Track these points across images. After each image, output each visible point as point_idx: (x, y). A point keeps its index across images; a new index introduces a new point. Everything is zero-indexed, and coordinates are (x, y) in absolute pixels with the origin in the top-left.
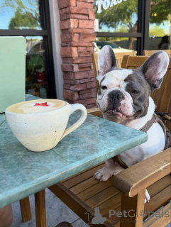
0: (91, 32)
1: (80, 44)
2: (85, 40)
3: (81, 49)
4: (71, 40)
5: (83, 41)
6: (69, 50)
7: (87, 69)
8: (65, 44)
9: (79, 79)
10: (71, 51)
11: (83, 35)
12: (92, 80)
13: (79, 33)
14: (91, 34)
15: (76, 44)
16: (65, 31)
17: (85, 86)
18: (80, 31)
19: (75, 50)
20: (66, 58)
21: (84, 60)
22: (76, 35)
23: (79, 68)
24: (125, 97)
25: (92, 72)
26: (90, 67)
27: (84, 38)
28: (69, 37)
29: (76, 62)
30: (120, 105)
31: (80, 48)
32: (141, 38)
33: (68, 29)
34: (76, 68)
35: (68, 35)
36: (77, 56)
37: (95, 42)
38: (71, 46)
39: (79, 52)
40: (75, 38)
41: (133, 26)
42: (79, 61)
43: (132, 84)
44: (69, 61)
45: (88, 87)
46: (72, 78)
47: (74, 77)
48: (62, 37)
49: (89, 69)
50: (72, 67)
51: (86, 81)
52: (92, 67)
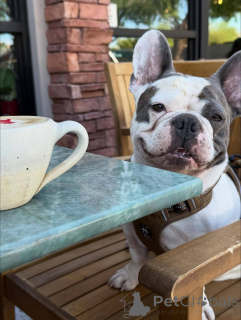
0: (103, 26)
1: (83, 47)
2: (93, 40)
3: (86, 57)
4: (65, 40)
5: (88, 43)
6: (62, 59)
7: (96, 94)
8: (55, 48)
9: (83, 113)
10: (67, 60)
11: (89, 31)
12: (108, 113)
13: (81, 28)
14: (102, 31)
15: (75, 47)
16: (55, 25)
17: (93, 125)
18: (83, 24)
19: (73, 58)
20: (58, 73)
21: (90, 77)
22: (76, 31)
23: (83, 92)
24: (204, 127)
25: (107, 99)
26: (103, 90)
27: (90, 36)
28: (62, 35)
29: (76, 80)
30: (195, 142)
31: (84, 55)
32: (194, 39)
33: (59, 20)
34: (76, 93)
35: (60, 32)
36: (77, 69)
37: (114, 51)
38: (66, 51)
39: (82, 63)
40: (74, 37)
41: (180, 22)
42: (82, 79)
43: (213, 104)
44: (63, 78)
45: (100, 127)
46: (68, 111)
47: (73, 109)
48: (49, 35)
49: (100, 94)
50: (69, 90)
51: (96, 115)
52: (107, 91)
